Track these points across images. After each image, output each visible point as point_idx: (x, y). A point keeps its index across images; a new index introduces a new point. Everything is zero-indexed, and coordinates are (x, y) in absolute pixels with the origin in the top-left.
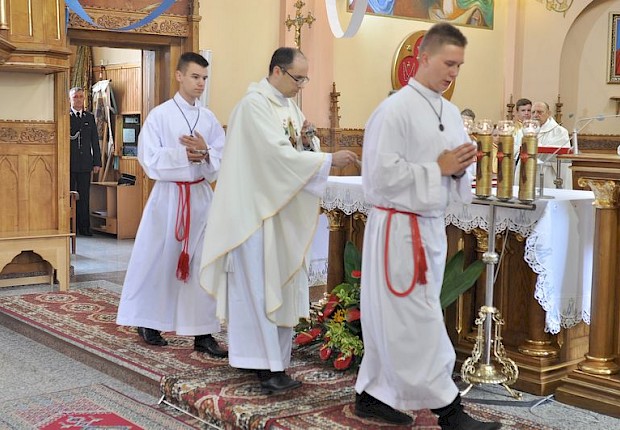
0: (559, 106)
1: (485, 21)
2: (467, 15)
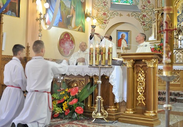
1: (83, 30)
2: (78, 28)
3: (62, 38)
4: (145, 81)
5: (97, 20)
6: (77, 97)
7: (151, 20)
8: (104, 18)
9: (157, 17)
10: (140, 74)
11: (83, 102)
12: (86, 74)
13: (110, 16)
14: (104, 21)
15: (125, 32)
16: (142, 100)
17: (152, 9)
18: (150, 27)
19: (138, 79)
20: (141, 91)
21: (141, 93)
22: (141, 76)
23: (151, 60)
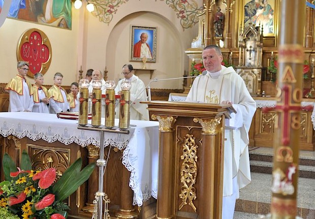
0: (106, 72)
1: (67, 25)
2: (58, 21)
3: (26, 41)
4: (196, 160)
5: (95, 5)
6: (55, 189)
7: (196, 9)
8: (108, 3)
9: (207, 4)
10: (186, 145)
11: (66, 200)
12: (72, 141)
14: (109, 9)
15: (147, 29)
16: (191, 199)
18: (193, 22)
19: (182, 157)
20: (188, 181)
21: (188, 184)
22: (189, 151)
23: (212, 120)
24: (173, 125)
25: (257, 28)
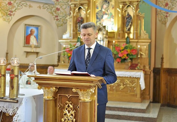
0: (7, 54)
7: (66, 15)
8: (9, 9)
9: (73, 11)
10: (66, 110)
13: (16, 6)
14: (10, 13)
15: (35, 26)
17: (67, 2)
18: (64, 23)
19: (62, 119)
22: (69, 114)
23: (88, 90)
24: (56, 94)
25: (104, 27)
